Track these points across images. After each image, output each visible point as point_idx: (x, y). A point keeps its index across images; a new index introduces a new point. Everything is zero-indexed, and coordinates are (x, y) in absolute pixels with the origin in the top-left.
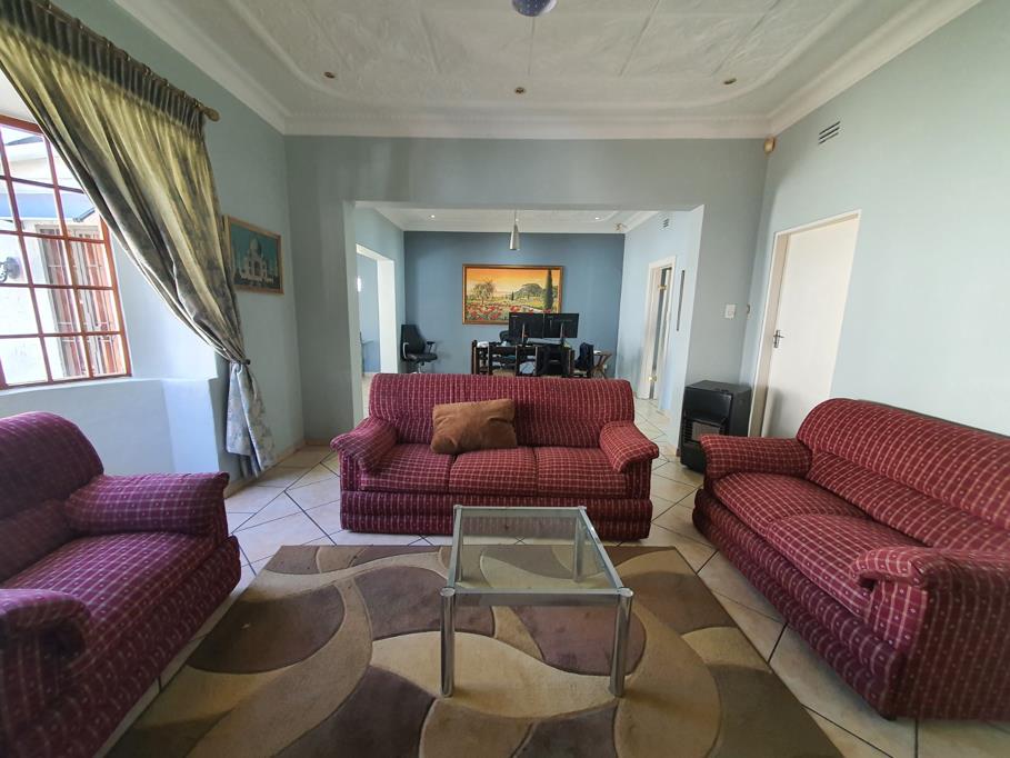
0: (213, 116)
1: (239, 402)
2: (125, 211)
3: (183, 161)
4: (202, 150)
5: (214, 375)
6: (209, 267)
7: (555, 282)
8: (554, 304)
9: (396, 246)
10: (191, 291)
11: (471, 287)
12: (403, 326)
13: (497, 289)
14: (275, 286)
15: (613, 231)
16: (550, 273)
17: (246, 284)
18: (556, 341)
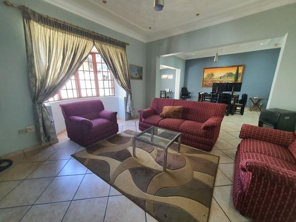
0: (128, 44)
1: (129, 102)
2: (110, 66)
3: (121, 55)
4: (125, 52)
5: (125, 96)
6: (125, 75)
7: (240, 71)
8: (238, 80)
9: (182, 65)
10: (120, 80)
11: (205, 75)
12: (182, 88)
13: (215, 75)
14: (141, 78)
15: (273, 47)
16: (238, 68)
17: (133, 78)
18: (230, 93)
